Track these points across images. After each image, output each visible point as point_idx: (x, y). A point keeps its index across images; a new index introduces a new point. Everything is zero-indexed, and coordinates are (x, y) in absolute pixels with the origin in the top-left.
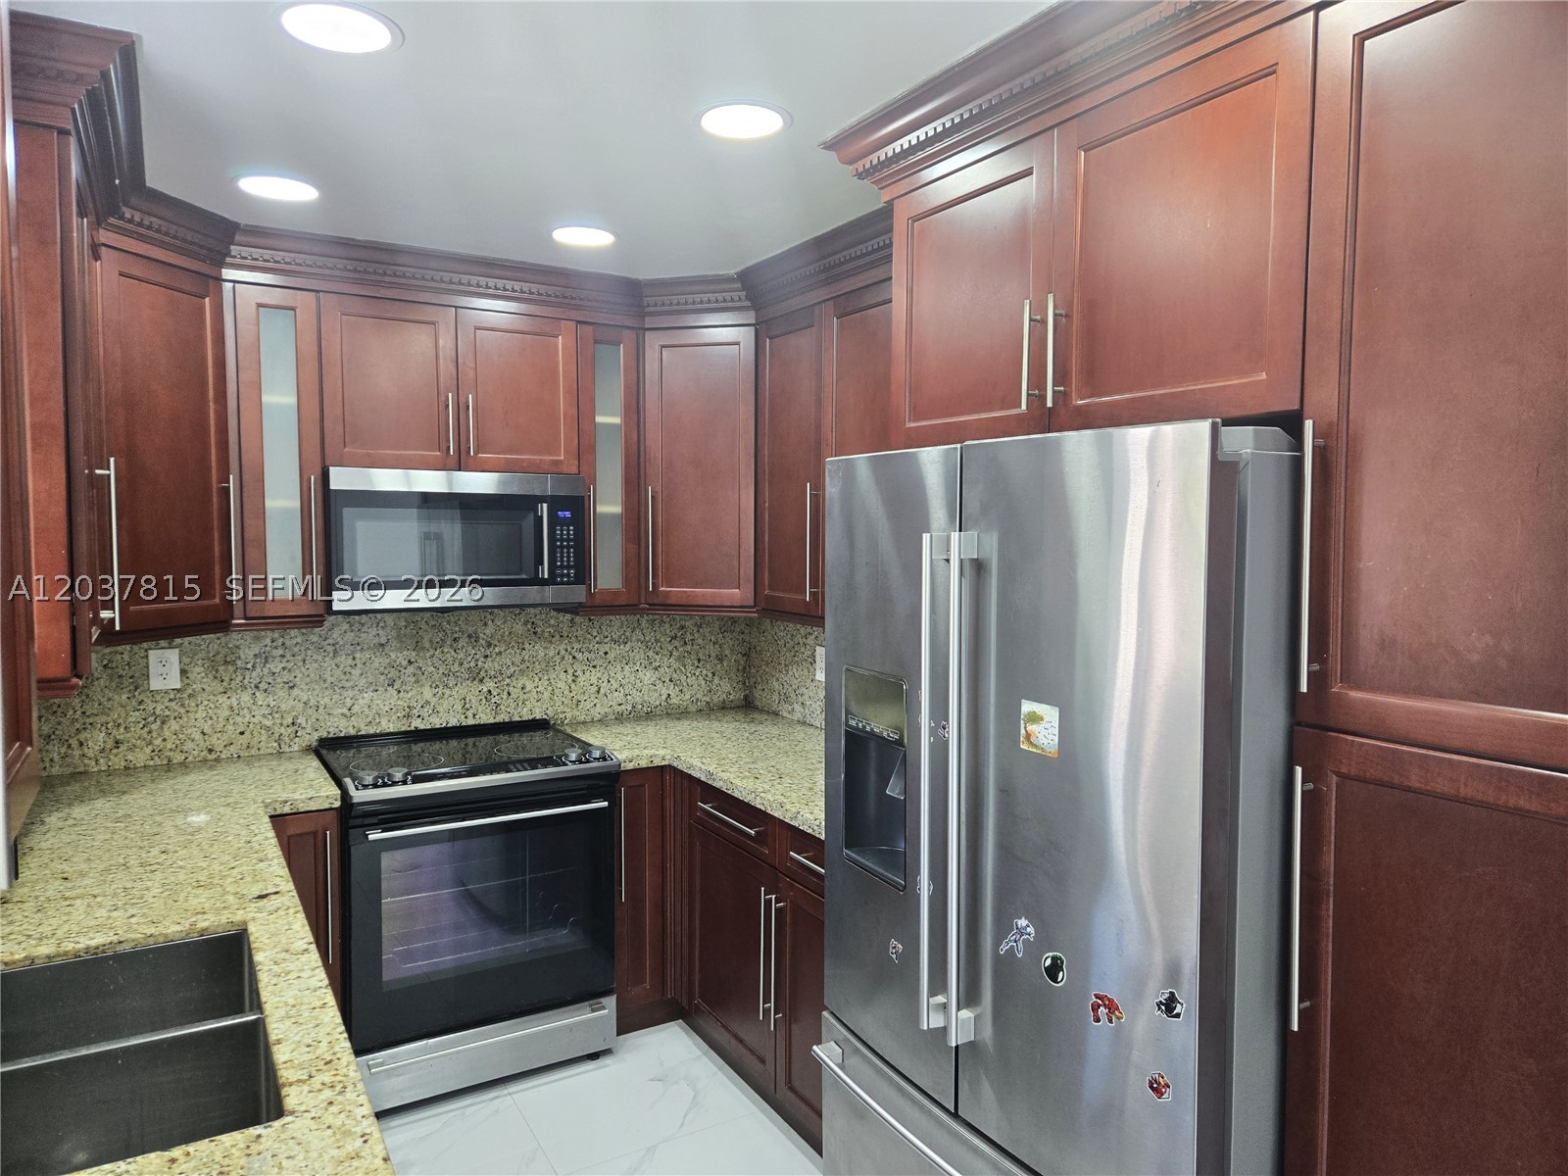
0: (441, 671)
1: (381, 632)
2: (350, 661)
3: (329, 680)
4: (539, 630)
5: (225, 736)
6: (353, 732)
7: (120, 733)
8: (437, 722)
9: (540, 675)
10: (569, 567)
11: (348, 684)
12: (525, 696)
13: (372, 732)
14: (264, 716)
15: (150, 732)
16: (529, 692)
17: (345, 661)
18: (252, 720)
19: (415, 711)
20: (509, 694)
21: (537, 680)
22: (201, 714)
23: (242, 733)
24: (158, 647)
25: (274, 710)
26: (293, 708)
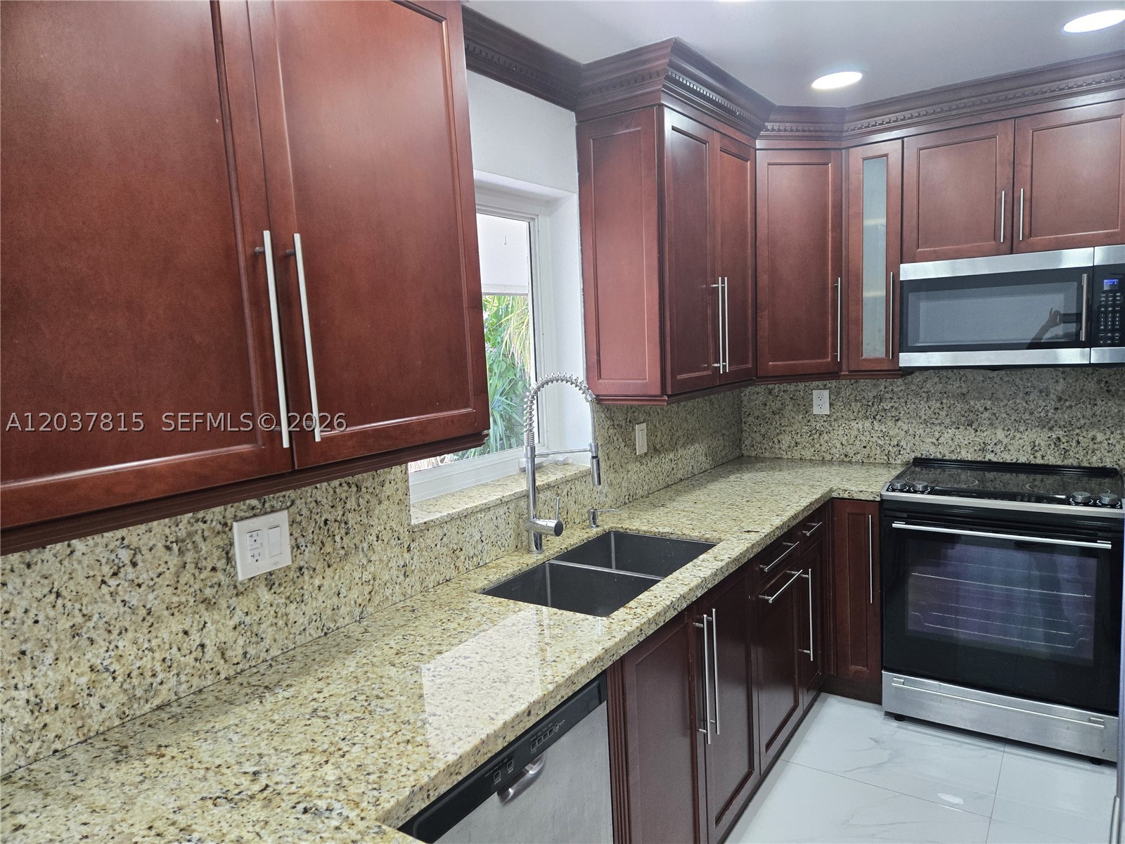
0: (1013, 418)
1: (963, 385)
2: (938, 405)
3: (923, 417)
4: (1113, 389)
5: (854, 448)
6: (939, 456)
7: (798, 438)
8: (1008, 458)
9: (1113, 429)
10: (1113, 331)
11: (937, 422)
12: (1096, 446)
13: (954, 458)
14: (879, 437)
15: (813, 440)
16: (1100, 443)
17: (935, 405)
18: (872, 439)
19: (989, 447)
20: (1078, 442)
21: (1108, 433)
22: (841, 432)
23: (865, 447)
24: (818, 388)
25: (885, 435)
26: (898, 435)
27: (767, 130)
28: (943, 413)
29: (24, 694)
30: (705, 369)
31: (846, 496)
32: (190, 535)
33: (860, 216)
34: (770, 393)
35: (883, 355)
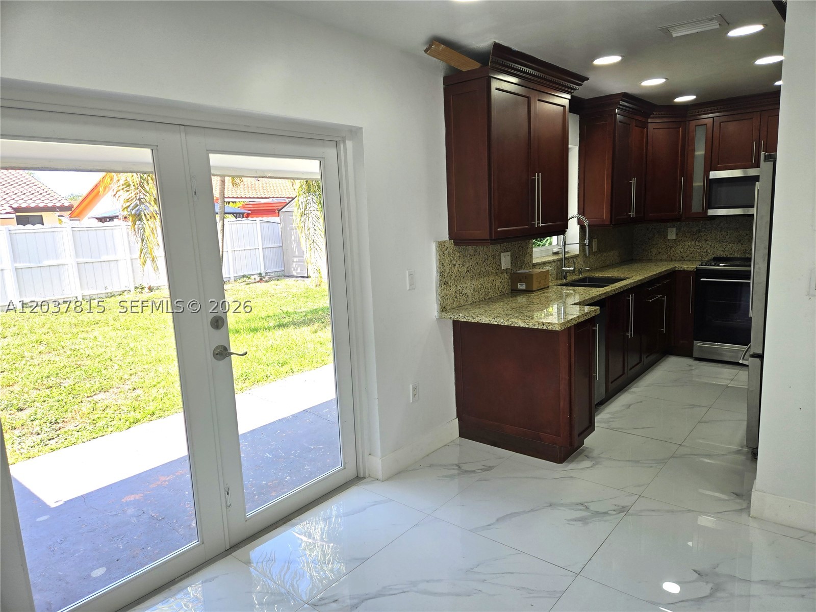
2: (726, 233)
3: (719, 239)
5: (686, 254)
6: (725, 256)
7: (660, 250)
11: (725, 241)
14: (698, 249)
15: (667, 251)
18: (695, 249)
22: (680, 247)
23: (691, 253)
24: (670, 227)
25: (701, 247)
26: (707, 247)
27: (653, 115)
28: (728, 237)
29: (473, 286)
30: (625, 215)
31: (682, 269)
32: (495, 254)
33: (693, 150)
34: (648, 229)
35: (701, 211)
